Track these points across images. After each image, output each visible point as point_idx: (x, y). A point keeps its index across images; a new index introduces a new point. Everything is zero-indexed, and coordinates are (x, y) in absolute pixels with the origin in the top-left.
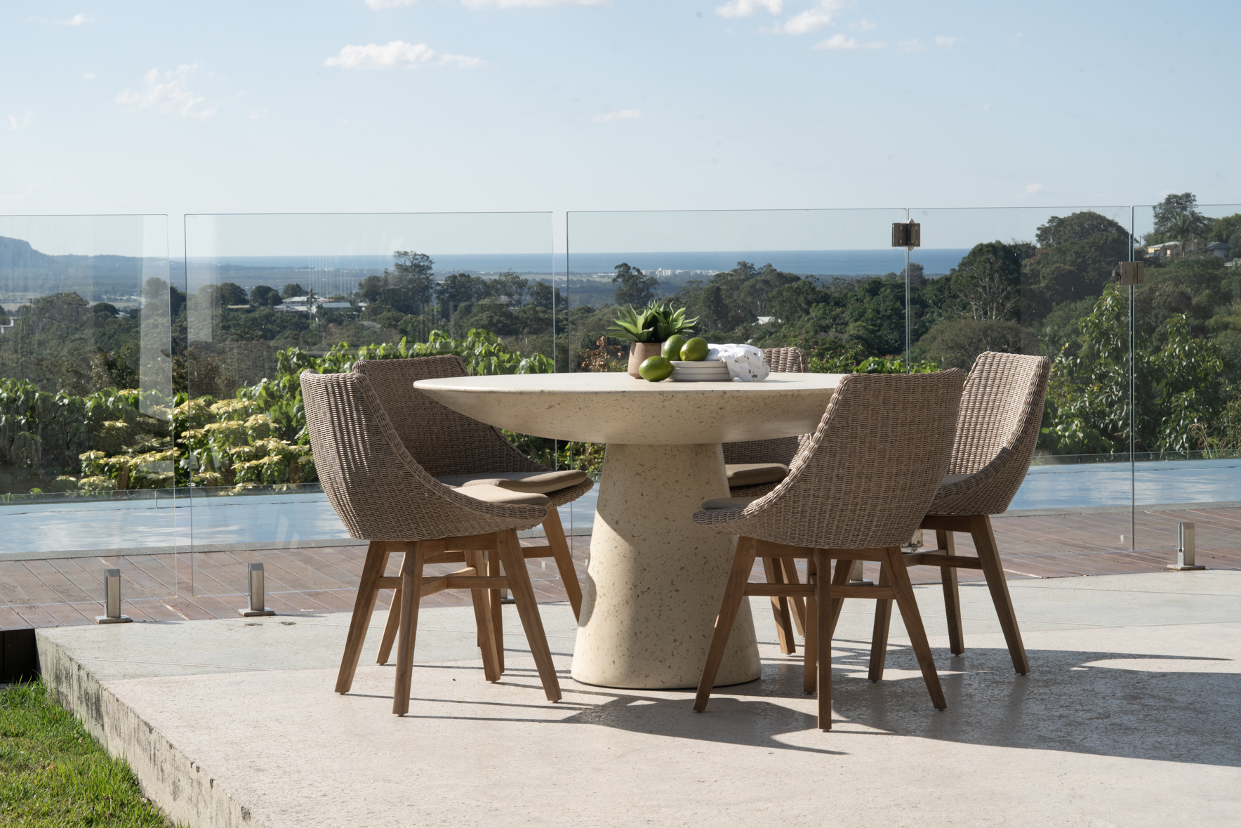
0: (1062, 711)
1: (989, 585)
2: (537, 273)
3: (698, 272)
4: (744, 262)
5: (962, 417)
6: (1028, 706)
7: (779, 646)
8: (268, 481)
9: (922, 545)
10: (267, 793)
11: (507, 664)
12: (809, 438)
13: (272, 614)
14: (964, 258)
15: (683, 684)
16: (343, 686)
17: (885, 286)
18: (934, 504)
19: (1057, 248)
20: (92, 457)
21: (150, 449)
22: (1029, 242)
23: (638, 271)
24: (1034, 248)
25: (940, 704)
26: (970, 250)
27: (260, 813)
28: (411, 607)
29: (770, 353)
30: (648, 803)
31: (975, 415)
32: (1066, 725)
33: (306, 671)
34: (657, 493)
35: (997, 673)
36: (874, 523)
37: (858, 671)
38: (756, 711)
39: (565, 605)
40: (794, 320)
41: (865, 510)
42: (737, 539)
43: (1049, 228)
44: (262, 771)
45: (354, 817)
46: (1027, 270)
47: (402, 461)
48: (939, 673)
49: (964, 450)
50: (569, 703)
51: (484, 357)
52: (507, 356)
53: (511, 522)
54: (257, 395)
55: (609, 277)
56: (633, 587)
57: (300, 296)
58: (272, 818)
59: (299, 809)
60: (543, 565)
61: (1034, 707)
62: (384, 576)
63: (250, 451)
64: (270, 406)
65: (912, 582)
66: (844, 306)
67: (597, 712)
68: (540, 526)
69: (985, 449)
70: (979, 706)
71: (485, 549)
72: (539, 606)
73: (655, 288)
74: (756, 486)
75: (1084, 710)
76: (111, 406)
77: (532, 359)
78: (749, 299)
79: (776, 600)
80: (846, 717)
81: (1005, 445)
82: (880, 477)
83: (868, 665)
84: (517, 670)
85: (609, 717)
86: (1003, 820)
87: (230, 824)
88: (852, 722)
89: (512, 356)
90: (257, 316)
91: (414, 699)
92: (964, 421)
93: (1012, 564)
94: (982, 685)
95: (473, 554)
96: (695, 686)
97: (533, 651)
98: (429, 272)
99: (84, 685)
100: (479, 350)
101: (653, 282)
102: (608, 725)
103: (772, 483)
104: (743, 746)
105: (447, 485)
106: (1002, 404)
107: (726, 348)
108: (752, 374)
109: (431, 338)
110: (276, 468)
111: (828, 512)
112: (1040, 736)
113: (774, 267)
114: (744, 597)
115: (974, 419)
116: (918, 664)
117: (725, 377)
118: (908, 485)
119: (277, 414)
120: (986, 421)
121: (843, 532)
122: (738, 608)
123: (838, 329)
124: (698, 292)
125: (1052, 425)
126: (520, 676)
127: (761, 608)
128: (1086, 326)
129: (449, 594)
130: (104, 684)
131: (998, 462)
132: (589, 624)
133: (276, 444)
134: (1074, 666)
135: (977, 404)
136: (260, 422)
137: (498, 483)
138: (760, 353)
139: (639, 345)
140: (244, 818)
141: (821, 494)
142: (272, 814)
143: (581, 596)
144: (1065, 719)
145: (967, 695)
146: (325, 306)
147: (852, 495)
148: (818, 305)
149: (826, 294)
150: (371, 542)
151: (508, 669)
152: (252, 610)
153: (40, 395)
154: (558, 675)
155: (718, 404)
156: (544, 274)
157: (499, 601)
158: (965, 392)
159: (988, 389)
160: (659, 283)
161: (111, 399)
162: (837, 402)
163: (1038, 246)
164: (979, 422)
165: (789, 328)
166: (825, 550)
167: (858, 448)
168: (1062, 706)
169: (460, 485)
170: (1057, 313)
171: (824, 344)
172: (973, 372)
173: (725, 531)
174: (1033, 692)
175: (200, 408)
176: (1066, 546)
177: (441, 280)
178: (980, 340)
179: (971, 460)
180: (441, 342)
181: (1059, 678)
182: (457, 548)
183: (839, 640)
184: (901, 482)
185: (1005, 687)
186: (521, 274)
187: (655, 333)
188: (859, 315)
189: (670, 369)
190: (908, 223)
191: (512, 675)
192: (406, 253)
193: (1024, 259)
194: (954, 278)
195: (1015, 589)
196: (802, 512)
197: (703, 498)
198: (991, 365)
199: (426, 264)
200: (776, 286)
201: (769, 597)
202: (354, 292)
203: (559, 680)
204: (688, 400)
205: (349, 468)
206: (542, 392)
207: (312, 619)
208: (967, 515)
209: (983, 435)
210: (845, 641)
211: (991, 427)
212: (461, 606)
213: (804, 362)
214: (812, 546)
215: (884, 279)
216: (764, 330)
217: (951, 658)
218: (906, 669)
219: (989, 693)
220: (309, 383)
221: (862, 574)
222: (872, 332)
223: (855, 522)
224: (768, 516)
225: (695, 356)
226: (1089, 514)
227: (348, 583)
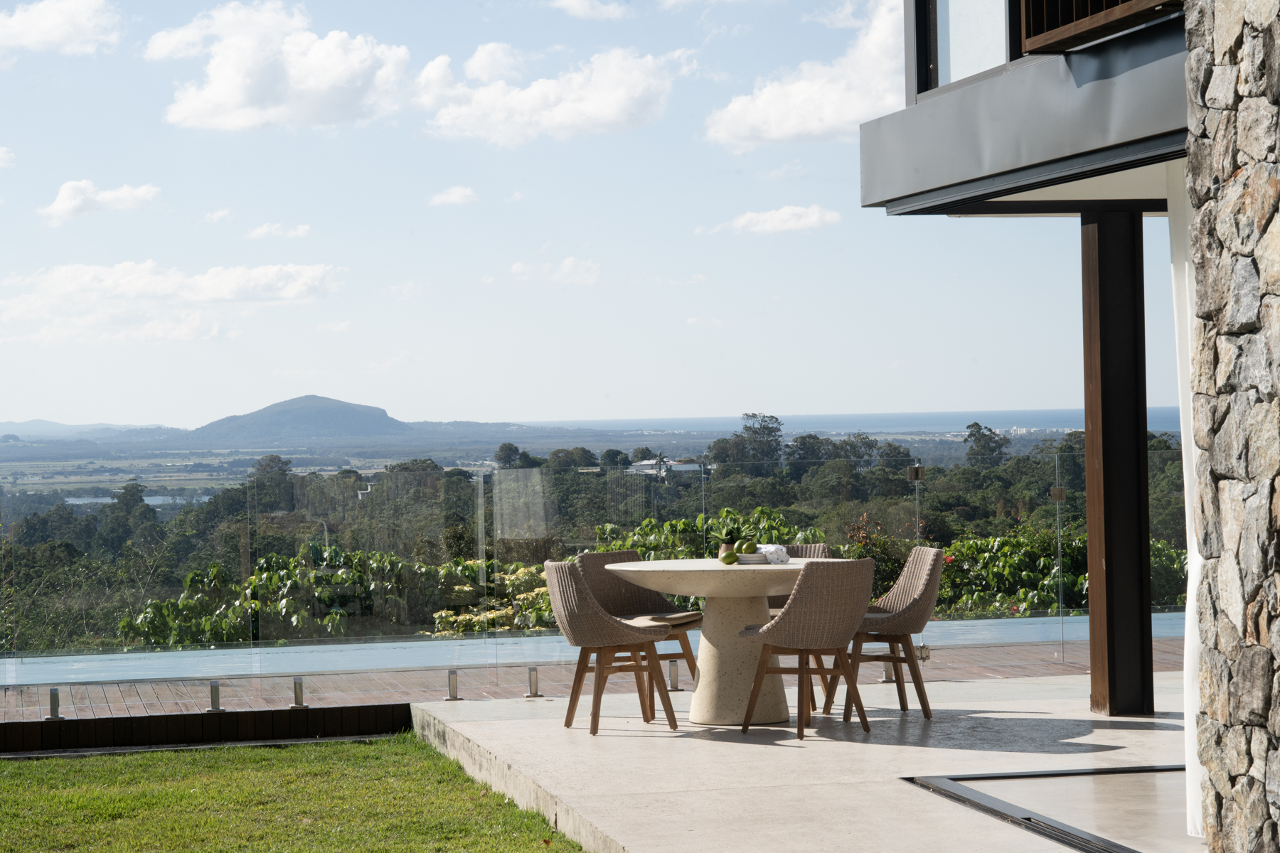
1: (911, 672)
2: (888, 434)
10: (518, 759)
13: (542, 696)
16: (568, 723)
20: (444, 615)
21: (493, 608)
23: (990, 430)
25: (867, 730)
27: (516, 766)
28: (600, 681)
33: (553, 719)
34: (732, 623)
35: (916, 719)
36: (825, 636)
38: (772, 733)
41: (819, 629)
42: (762, 645)
47: (593, 606)
50: (679, 730)
53: (651, 638)
55: (962, 437)
56: (717, 672)
57: (649, 459)
58: (521, 767)
62: (589, 666)
65: (859, 670)
73: (1007, 447)
76: (459, 573)
81: (916, 597)
82: (827, 613)
84: (658, 719)
85: (702, 736)
87: (503, 774)
89: (790, 529)
90: (607, 479)
91: (601, 729)
97: (665, 710)
98: (778, 433)
99: (437, 728)
101: (1006, 441)
105: (620, 620)
107: (766, 547)
108: (779, 560)
114: (765, 675)
117: (765, 562)
120: (911, 584)
121: (810, 640)
122: (762, 681)
126: (660, 721)
130: (447, 725)
131: (911, 606)
134: (962, 716)
137: (650, 618)
139: (723, 545)
140: (508, 769)
141: (797, 621)
146: (674, 469)
147: (812, 622)
148: (1173, 463)
150: (581, 648)
152: (530, 694)
153: (402, 564)
160: (1012, 442)
161: (460, 568)
162: (803, 576)
164: (908, 584)
166: (802, 649)
167: (814, 598)
169: (628, 619)
174: (932, 726)
175: (532, 574)
177: (790, 442)
186: (870, 434)
187: (731, 539)
189: (737, 558)
191: (656, 721)
192: (754, 416)
196: (789, 630)
199: (775, 426)
202: (704, 454)
204: (745, 575)
205: (568, 610)
207: (563, 698)
209: (908, 591)
211: (911, 588)
214: (795, 648)
223: (815, 635)
224: (772, 632)
225: (749, 551)
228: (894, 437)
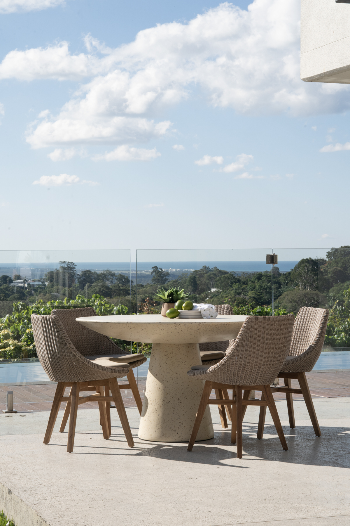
0: (334, 451)
1: (305, 400)
3: (186, 270)
4: (205, 266)
5: (294, 333)
6: (320, 449)
7: (221, 425)
8: (9, 357)
9: (279, 384)
10: (18, 483)
11: (112, 432)
12: (233, 341)
13: (16, 412)
14: (296, 265)
15: (183, 440)
16: (47, 441)
17: (263, 276)
18: (283, 368)
19: (335, 261)
22: (323, 258)
23: (161, 269)
24: (325, 261)
25: (285, 448)
26: (299, 262)
27: (15, 491)
28: (74, 409)
29: (218, 307)
30: (170, 487)
31: (299, 332)
32: (336, 457)
33: (31, 435)
34: (173, 363)
35: (309, 436)
36: (259, 376)
37: (253, 435)
38: (212, 451)
39: (135, 408)
40: (226, 290)
41: (255, 370)
42: (205, 382)
43: (331, 252)
44: (16, 475)
45: (53, 493)
46: (322, 270)
47: (72, 350)
48: (285, 436)
49: (295, 346)
50: (137, 448)
51: (99, 306)
52: (108, 306)
53: (115, 375)
54: (5, 321)
55: (149, 272)
56: (163, 401)
57: (20, 280)
58: (20, 493)
59: (31, 490)
60: (126, 392)
61: (323, 449)
62: (64, 396)
63: (2, 345)
64: (10, 326)
65: (274, 399)
66: (247, 284)
67: (149, 451)
68: (126, 377)
69: (303, 346)
70: (301, 449)
71: (104, 385)
72: (125, 409)
73: (168, 277)
74: (212, 360)
75: (343, 451)
77: (119, 307)
78: (207, 281)
79: (220, 406)
80: (248, 453)
81: (311, 344)
82: (262, 357)
83: (257, 432)
84: (116, 434)
85: (153, 453)
86: (310, 494)
87: (3, 496)
88: (250, 455)
89: (110, 305)
90: (2, 288)
91: (75, 446)
92: (295, 334)
93: (314, 392)
94: (302, 441)
95: (99, 387)
96: (188, 441)
97: (123, 427)
98: (74, 269)
100: (97, 303)
101: (168, 274)
102: (153, 456)
103: (218, 359)
104: (207, 465)
105: (89, 360)
106: (310, 328)
107: (200, 305)
108: (211, 315)
109: (77, 298)
110: (12, 352)
111: (241, 371)
112: (325, 461)
113: (218, 268)
114: (207, 405)
115: (299, 334)
116: (277, 432)
117: (200, 317)
118: (273, 360)
119: (13, 329)
120: (304, 334)
121: (247, 379)
122: (205, 409)
123: (244, 294)
124: (186, 278)
125: (333, 335)
126: (117, 437)
127: (214, 410)
128: (346, 294)
129: (87, 404)
131: (309, 351)
132: (145, 415)
133: (12, 342)
134: (339, 433)
135: (300, 328)
136: (6, 333)
137: (109, 359)
138: (214, 307)
139: (166, 304)
140: (9, 493)
141: (238, 364)
142: (20, 492)
143: (142, 405)
144: (335, 454)
145: (296, 444)
146: (31, 283)
147: (250, 364)
148: (236, 284)
149: (239, 279)
150: (58, 382)
151: (112, 434)
152: (8, 410)
154: (133, 436)
155: (197, 327)
156: (122, 270)
157: (109, 407)
158: (295, 323)
159: (304, 322)
160: (170, 275)
162: (245, 327)
163: (327, 260)
164: (301, 335)
165: (224, 293)
166: (240, 386)
167: (253, 346)
168: (334, 449)
169: (94, 360)
170: (336, 287)
171: (238, 300)
172: (298, 315)
173: (200, 378)
174: (322, 443)
176: (337, 385)
177: (79, 273)
178: (303, 299)
179: (298, 350)
180: (81, 300)
181: (333, 438)
182: (93, 385)
183: (245, 423)
184: (270, 359)
185: (311, 441)
186: (113, 270)
187: (172, 299)
188: (253, 288)
189: (178, 314)
190: (273, 254)
191: (114, 437)
192: (64, 262)
193: (321, 265)
194: (292, 273)
195: (315, 402)
196: (231, 371)
197: (191, 365)
198: (306, 312)
199: (73, 266)
200: (219, 276)
201: (217, 405)
202: (43, 278)
203: (133, 438)
204: (185, 326)
206: (127, 323)
207: (32, 414)
208: (296, 372)
209: (302, 340)
210: (247, 423)
211: (305, 337)
212: (93, 409)
213: (231, 310)
214: (235, 384)
215: (263, 273)
216: (214, 294)
217: (290, 430)
218: (272, 434)
219: (305, 444)
220: (34, 319)
221: (254, 396)
222: (259, 295)
223: (252, 375)
224: (217, 372)
225: (188, 308)
226: (346, 372)
227: (46, 399)
228: (122, 272)
